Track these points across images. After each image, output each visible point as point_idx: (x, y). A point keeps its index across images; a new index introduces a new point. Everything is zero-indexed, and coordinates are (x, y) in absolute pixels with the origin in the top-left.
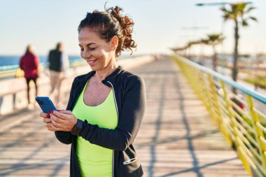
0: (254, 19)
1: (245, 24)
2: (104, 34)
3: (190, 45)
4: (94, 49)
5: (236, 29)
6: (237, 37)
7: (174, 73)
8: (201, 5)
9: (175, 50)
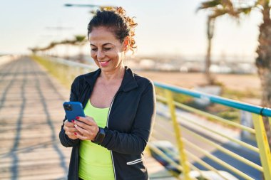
3: (53, 45)
4: (109, 49)
7: (43, 74)
9: (34, 50)
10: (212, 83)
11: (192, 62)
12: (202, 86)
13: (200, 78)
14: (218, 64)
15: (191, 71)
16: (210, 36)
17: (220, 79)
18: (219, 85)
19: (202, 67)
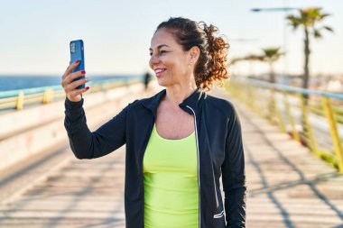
0: (329, 29)
1: (317, 34)
2: (183, 39)
5: (307, 42)
6: (307, 51)
8: (257, 10)
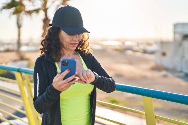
10: (22, 59)
11: (8, 44)
12: (15, 61)
13: (13, 56)
14: (27, 45)
15: (8, 51)
16: (19, 26)
17: (27, 56)
18: (27, 59)
19: (15, 48)
